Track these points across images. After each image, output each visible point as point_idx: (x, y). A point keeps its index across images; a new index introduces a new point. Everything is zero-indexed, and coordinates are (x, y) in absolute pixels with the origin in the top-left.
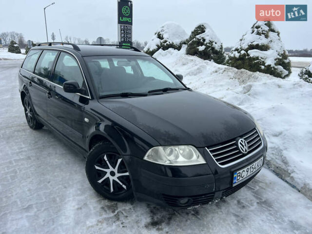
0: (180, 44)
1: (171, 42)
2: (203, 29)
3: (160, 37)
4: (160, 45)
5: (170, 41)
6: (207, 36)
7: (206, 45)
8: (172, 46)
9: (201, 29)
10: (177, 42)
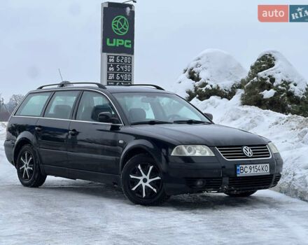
0: (233, 88)
1: (214, 86)
2: (270, 61)
3: (193, 76)
4: (193, 91)
5: (212, 84)
6: (278, 73)
7: (276, 88)
8: (216, 92)
9: (267, 61)
10: (225, 84)
